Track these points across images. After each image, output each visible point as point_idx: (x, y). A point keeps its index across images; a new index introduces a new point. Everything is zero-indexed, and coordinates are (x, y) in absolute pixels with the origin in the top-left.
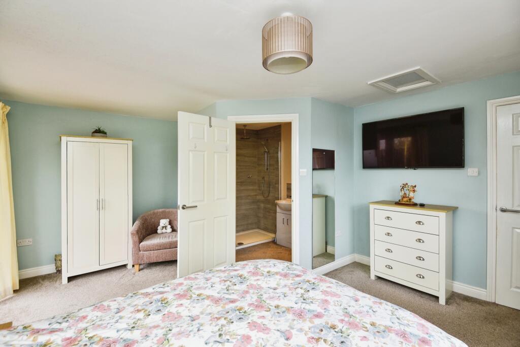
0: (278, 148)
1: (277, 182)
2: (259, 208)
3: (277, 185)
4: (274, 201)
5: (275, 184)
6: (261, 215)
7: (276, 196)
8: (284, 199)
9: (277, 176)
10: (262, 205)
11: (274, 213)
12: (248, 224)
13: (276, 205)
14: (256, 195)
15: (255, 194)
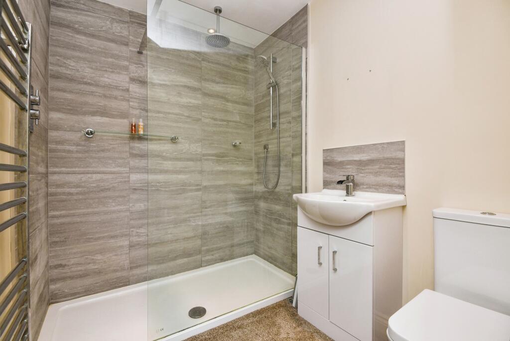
0: (300, 67)
1: (298, 151)
2: (257, 212)
3: (296, 159)
4: (290, 195)
5: (293, 155)
6: (260, 226)
7: (295, 184)
8: (317, 191)
9: (298, 136)
10: (262, 205)
11: (289, 224)
12: (232, 246)
13: (294, 205)
14: (251, 185)
15: (250, 181)
